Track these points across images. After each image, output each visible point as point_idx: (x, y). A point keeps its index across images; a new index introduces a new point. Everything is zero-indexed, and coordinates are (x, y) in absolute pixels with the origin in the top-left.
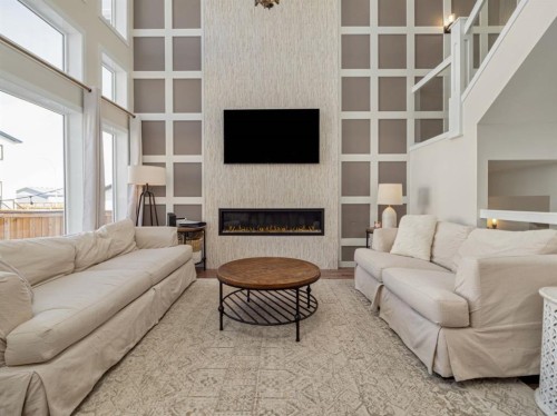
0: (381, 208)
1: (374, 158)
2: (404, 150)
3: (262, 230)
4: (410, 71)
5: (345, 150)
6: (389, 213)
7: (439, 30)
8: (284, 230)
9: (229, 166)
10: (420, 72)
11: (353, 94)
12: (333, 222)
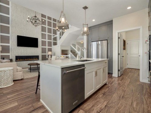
0: (48, 55)
1: (47, 47)
2: (51, 46)
3: (26, 60)
4: (52, 34)
5: (42, 46)
6: (50, 56)
7: (56, 29)
8: (31, 60)
9: (18, 47)
10: (54, 35)
11: (43, 36)
12: (40, 58)
